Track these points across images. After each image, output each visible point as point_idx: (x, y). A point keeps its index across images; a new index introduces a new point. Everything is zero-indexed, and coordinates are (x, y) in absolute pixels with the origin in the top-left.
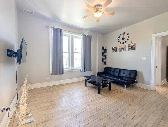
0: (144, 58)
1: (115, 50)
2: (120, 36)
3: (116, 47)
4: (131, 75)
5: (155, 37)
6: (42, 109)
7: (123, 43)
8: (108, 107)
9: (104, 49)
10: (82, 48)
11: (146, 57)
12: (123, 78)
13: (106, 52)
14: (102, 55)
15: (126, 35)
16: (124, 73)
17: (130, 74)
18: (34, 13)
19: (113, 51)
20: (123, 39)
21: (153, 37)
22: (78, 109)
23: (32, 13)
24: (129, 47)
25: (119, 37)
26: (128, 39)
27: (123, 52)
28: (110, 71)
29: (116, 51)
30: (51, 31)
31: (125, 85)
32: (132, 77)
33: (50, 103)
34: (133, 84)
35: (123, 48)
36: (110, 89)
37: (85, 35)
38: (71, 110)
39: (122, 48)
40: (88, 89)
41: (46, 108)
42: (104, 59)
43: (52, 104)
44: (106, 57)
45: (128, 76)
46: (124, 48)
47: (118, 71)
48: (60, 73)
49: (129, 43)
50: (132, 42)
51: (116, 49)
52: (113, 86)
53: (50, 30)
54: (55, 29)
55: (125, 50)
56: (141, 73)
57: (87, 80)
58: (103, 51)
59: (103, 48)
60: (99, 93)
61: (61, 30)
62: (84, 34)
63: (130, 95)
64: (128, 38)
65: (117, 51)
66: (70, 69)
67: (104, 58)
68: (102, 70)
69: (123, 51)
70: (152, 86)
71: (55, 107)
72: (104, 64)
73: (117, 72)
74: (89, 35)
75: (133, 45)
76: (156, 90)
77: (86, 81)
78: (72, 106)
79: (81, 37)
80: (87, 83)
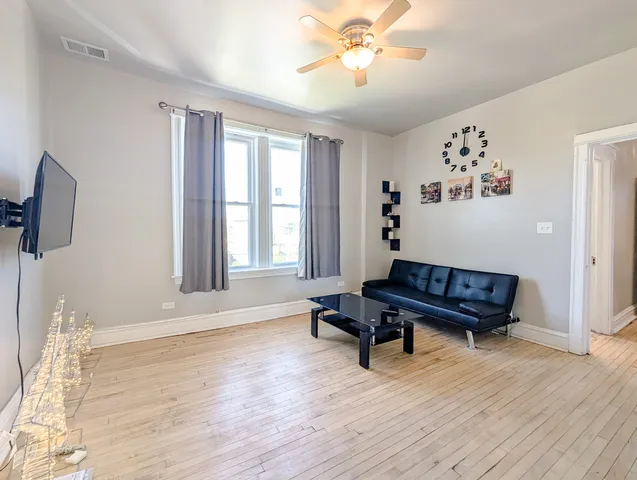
0: (545, 228)
1: (433, 194)
2: (453, 141)
3: (438, 184)
4: (492, 291)
5: (586, 145)
6: (128, 432)
7: (463, 169)
8: (393, 423)
9: (392, 189)
10: (302, 189)
11: (550, 224)
12: (461, 305)
13: (398, 202)
14: (384, 214)
15: (473, 136)
16: (467, 286)
17: (490, 289)
18: (106, 51)
19: (425, 200)
20: (465, 151)
21: (578, 144)
22: (274, 431)
23: (101, 54)
24: (486, 184)
25: (446, 146)
26: (483, 153)
27: (462, 202)
28: (415, 276)
29: (436, 198)
30: (179, 121)
31: (470, 334)
32: (496, 301)
33: (163, 407)
34: (503, 328)
35: (463, 188)
36: (409, 348)
37: (316, 138)
38: (244, 434)
39: (460, 189)
40: (321, 348)
41: (147, 425)
42: (389, 229)
43: (170, 408)
44: (397, 220)
45: (482, 296)
46: (467, 187)
47: (445, 275)
48: (214, 287)
49: (485, 166)
50: (499, 164)
51: (436, 191)
52: (423, 335)
53: (173, 116)
54: (191, 114)
55: (471, 197)
56: (534, 285)
57: (318, 311)
58: (387, 199)
59: (386, 186)
60: (364, 363)
61: (218, 119)
62: (310, 134)
63: (487, 374)
64: (483, 150)
65: (439, 200)
66: (257, 267)
67: (391, 224)
68: (381, 272)
69: (461, 197)
70: (576, 335)
71: (181, 423)
72: (392, 249)
73: (438, 281)
74: (332, 138)
75: (500, 175)
76: (591, 351)
77: (315, 314)
78: (252, 417)
79: (300, 143)
80: (321, 323)
